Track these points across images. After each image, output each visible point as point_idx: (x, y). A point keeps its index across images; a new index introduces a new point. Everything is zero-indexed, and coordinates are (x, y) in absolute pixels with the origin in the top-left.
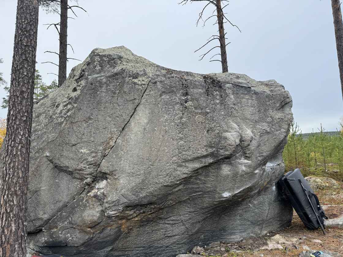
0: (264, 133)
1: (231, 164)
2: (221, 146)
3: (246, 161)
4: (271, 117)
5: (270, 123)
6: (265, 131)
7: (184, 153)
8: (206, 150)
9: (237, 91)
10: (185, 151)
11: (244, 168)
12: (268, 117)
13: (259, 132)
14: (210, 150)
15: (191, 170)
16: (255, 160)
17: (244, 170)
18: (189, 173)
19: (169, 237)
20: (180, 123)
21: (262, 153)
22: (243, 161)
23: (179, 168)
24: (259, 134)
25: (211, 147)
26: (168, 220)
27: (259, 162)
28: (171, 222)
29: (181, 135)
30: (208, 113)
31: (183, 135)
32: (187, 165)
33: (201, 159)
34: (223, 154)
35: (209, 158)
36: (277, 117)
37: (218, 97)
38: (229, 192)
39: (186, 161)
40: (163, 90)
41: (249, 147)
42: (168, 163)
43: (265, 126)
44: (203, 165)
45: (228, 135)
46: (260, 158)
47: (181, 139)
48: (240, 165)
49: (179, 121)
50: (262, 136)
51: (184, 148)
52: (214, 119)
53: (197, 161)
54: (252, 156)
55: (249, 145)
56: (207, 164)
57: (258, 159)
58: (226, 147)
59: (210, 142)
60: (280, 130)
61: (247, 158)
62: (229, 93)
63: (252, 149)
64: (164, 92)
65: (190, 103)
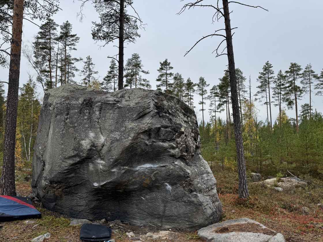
0: (115, 140)
1: (93, 163)
2: (80, 150)
3: (102, 162)
4: (125, 127)
5: (123, 132)
6: (116, 139)
7: (64, 153)
8: (73, 152)
9: (105, 107)
10: (65, 152)
11: (101, 167)
12: (123, 127)
13: (111, 140)
14: (76, 152)
15: (69, 165)
16: (107, 161)
17: (102, 168)
18: (68, 166)
19: (79, 206)
20: (62, 133)
21: (113, 156)
22: (99, 161)
23: (63, 163)
24: (110, 141)
25: (76, 150)
26: (78, 195)
27: (111, 163)
28: (79, 197)
29: (62, 142)
30: (76, 127)
31: (63, 142)
32: (67, 161)
33: (73, 158)
34: (82, 155)
35: (77, 158)
36: (130, 127)
37: (87, 114)
38: (97, 183)
39: (66, 159)
40: (57, 113)
41: (102, 151)
42: (58, 159)
43: (116, 135)
44: (74, 162)
45: (83, 142)
46: (112, 160)
47: (62, 144)
48: (99, 165)
49: (62, 132)
50: (114, 142)
51: (64, 150)
52: (78, 131)
53: (71, 159)
54: (105, 158)
55: (101, 150)
56: (76, 162)
57: (110, 161)
58: (82, 150)
59: (75, 147)
60: (128, 138)
61: (102, 159)
62: (96, 110)
63: (103, 153)
64: (57, 114)
65: (68, 120)
